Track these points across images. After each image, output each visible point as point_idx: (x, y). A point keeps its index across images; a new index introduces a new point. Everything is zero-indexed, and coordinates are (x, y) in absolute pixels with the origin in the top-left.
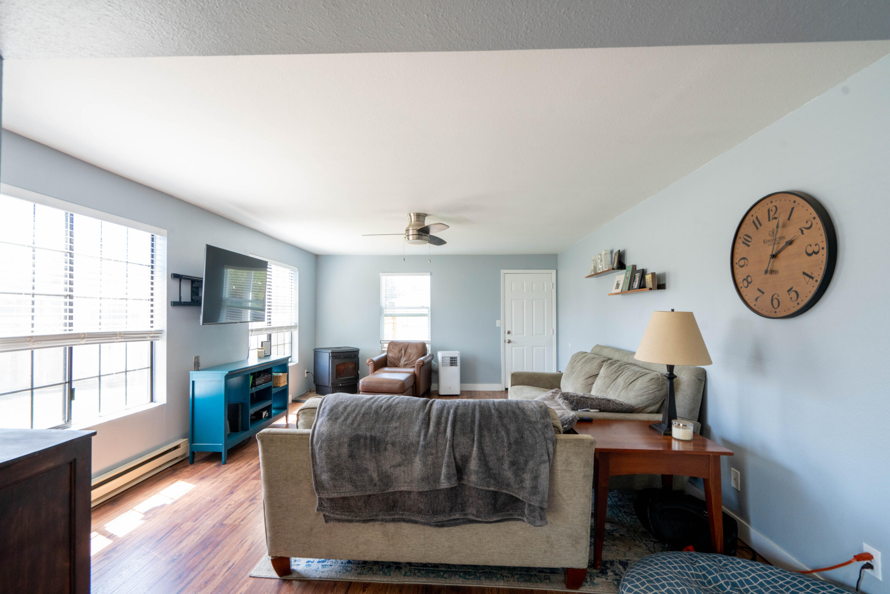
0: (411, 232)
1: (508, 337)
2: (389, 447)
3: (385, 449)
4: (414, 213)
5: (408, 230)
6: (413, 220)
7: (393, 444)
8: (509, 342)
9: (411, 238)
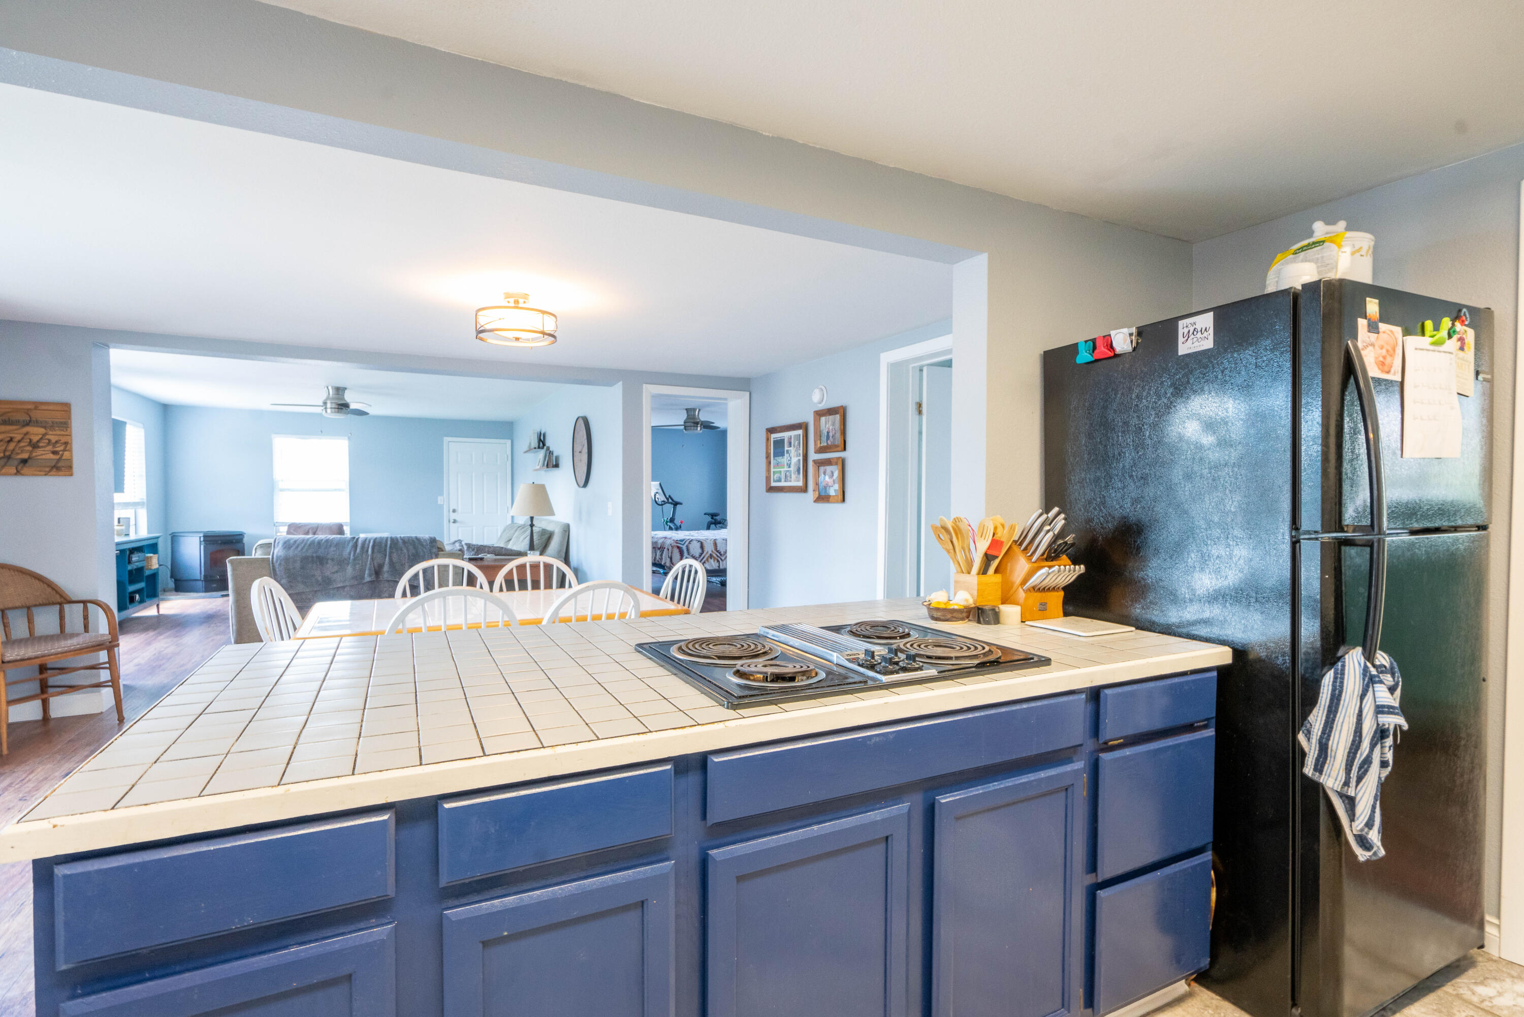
0: (329, 405)
1: (453, 516)
2: (330, 561)
3: (327, 563)
4: (332, 387)
5: (325, 403)
6: (331, 393)
7: (333, 560)
8: (455, 522)
9: (329, 411)
